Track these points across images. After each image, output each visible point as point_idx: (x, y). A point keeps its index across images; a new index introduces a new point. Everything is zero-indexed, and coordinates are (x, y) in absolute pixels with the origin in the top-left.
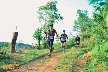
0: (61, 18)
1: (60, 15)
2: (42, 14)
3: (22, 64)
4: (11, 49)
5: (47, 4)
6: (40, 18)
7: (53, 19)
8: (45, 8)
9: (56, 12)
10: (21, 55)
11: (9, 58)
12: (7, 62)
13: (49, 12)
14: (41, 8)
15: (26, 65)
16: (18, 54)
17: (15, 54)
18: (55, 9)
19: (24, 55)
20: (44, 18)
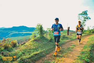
0: (90, 18)
1: (89, 17)
2: (80, 17)
3: (72, 40)
4: (67, 34)
5: (82, 12)
6: (79, 19)
7: (86, 19)
8: (81, 14)
9: (87, 16)
10: (72, 36)
11: (67, 37)
12: (67, 39)
13: (83, 16)
14: (79, 15)
15: (74, 41)
16: (70, 36)
17: (69, 36)
18: (86, 14)
19: (73, 36)
20: (81, 19)
